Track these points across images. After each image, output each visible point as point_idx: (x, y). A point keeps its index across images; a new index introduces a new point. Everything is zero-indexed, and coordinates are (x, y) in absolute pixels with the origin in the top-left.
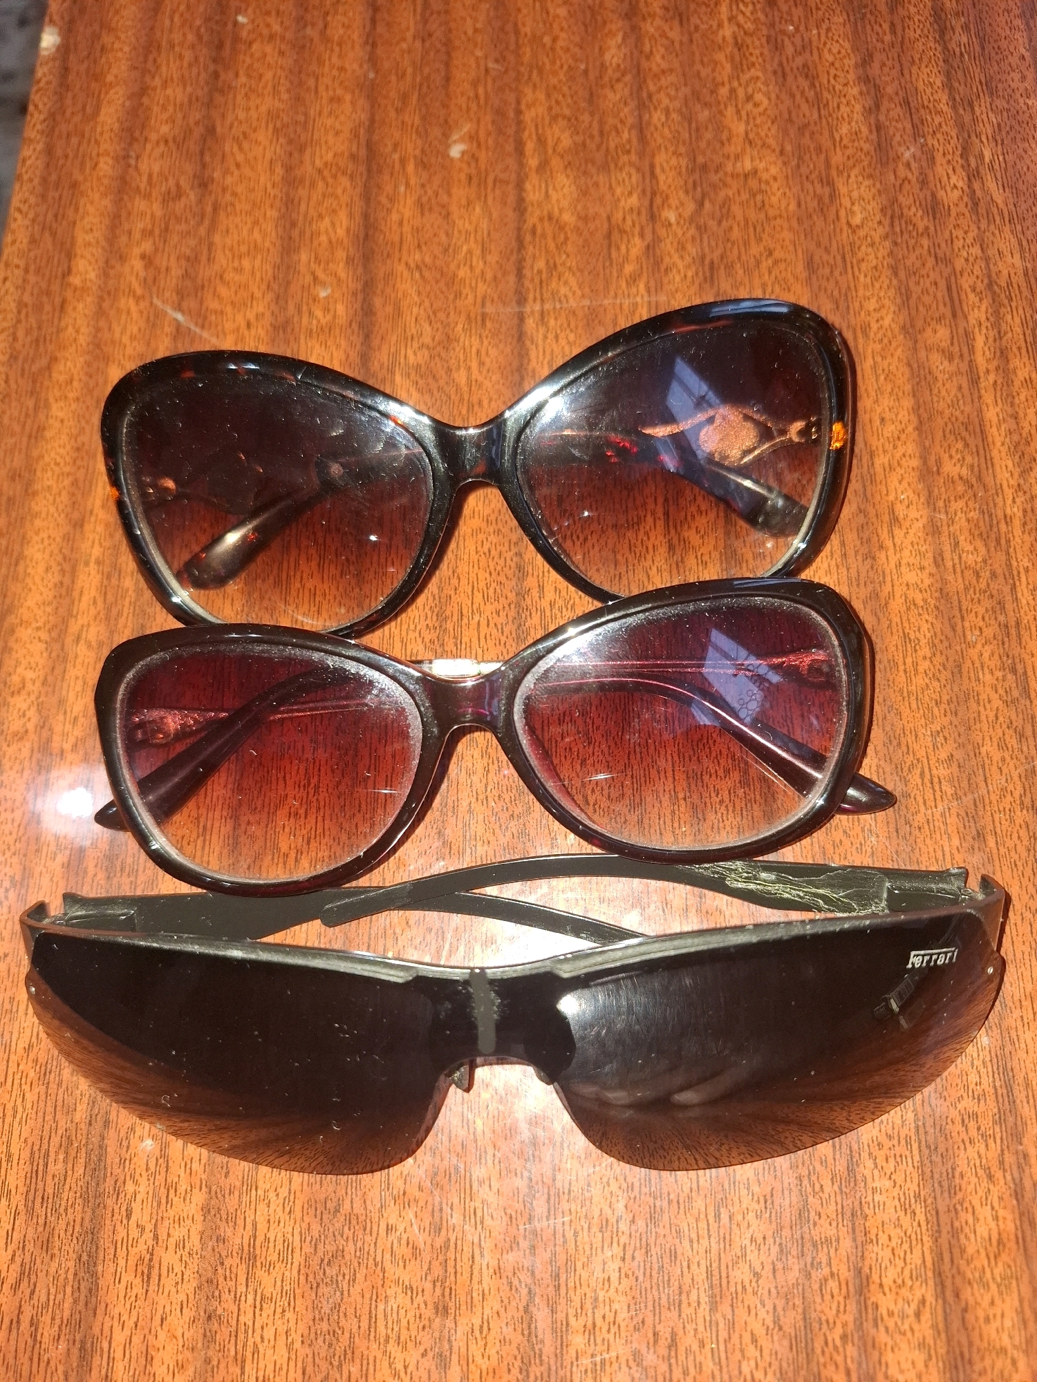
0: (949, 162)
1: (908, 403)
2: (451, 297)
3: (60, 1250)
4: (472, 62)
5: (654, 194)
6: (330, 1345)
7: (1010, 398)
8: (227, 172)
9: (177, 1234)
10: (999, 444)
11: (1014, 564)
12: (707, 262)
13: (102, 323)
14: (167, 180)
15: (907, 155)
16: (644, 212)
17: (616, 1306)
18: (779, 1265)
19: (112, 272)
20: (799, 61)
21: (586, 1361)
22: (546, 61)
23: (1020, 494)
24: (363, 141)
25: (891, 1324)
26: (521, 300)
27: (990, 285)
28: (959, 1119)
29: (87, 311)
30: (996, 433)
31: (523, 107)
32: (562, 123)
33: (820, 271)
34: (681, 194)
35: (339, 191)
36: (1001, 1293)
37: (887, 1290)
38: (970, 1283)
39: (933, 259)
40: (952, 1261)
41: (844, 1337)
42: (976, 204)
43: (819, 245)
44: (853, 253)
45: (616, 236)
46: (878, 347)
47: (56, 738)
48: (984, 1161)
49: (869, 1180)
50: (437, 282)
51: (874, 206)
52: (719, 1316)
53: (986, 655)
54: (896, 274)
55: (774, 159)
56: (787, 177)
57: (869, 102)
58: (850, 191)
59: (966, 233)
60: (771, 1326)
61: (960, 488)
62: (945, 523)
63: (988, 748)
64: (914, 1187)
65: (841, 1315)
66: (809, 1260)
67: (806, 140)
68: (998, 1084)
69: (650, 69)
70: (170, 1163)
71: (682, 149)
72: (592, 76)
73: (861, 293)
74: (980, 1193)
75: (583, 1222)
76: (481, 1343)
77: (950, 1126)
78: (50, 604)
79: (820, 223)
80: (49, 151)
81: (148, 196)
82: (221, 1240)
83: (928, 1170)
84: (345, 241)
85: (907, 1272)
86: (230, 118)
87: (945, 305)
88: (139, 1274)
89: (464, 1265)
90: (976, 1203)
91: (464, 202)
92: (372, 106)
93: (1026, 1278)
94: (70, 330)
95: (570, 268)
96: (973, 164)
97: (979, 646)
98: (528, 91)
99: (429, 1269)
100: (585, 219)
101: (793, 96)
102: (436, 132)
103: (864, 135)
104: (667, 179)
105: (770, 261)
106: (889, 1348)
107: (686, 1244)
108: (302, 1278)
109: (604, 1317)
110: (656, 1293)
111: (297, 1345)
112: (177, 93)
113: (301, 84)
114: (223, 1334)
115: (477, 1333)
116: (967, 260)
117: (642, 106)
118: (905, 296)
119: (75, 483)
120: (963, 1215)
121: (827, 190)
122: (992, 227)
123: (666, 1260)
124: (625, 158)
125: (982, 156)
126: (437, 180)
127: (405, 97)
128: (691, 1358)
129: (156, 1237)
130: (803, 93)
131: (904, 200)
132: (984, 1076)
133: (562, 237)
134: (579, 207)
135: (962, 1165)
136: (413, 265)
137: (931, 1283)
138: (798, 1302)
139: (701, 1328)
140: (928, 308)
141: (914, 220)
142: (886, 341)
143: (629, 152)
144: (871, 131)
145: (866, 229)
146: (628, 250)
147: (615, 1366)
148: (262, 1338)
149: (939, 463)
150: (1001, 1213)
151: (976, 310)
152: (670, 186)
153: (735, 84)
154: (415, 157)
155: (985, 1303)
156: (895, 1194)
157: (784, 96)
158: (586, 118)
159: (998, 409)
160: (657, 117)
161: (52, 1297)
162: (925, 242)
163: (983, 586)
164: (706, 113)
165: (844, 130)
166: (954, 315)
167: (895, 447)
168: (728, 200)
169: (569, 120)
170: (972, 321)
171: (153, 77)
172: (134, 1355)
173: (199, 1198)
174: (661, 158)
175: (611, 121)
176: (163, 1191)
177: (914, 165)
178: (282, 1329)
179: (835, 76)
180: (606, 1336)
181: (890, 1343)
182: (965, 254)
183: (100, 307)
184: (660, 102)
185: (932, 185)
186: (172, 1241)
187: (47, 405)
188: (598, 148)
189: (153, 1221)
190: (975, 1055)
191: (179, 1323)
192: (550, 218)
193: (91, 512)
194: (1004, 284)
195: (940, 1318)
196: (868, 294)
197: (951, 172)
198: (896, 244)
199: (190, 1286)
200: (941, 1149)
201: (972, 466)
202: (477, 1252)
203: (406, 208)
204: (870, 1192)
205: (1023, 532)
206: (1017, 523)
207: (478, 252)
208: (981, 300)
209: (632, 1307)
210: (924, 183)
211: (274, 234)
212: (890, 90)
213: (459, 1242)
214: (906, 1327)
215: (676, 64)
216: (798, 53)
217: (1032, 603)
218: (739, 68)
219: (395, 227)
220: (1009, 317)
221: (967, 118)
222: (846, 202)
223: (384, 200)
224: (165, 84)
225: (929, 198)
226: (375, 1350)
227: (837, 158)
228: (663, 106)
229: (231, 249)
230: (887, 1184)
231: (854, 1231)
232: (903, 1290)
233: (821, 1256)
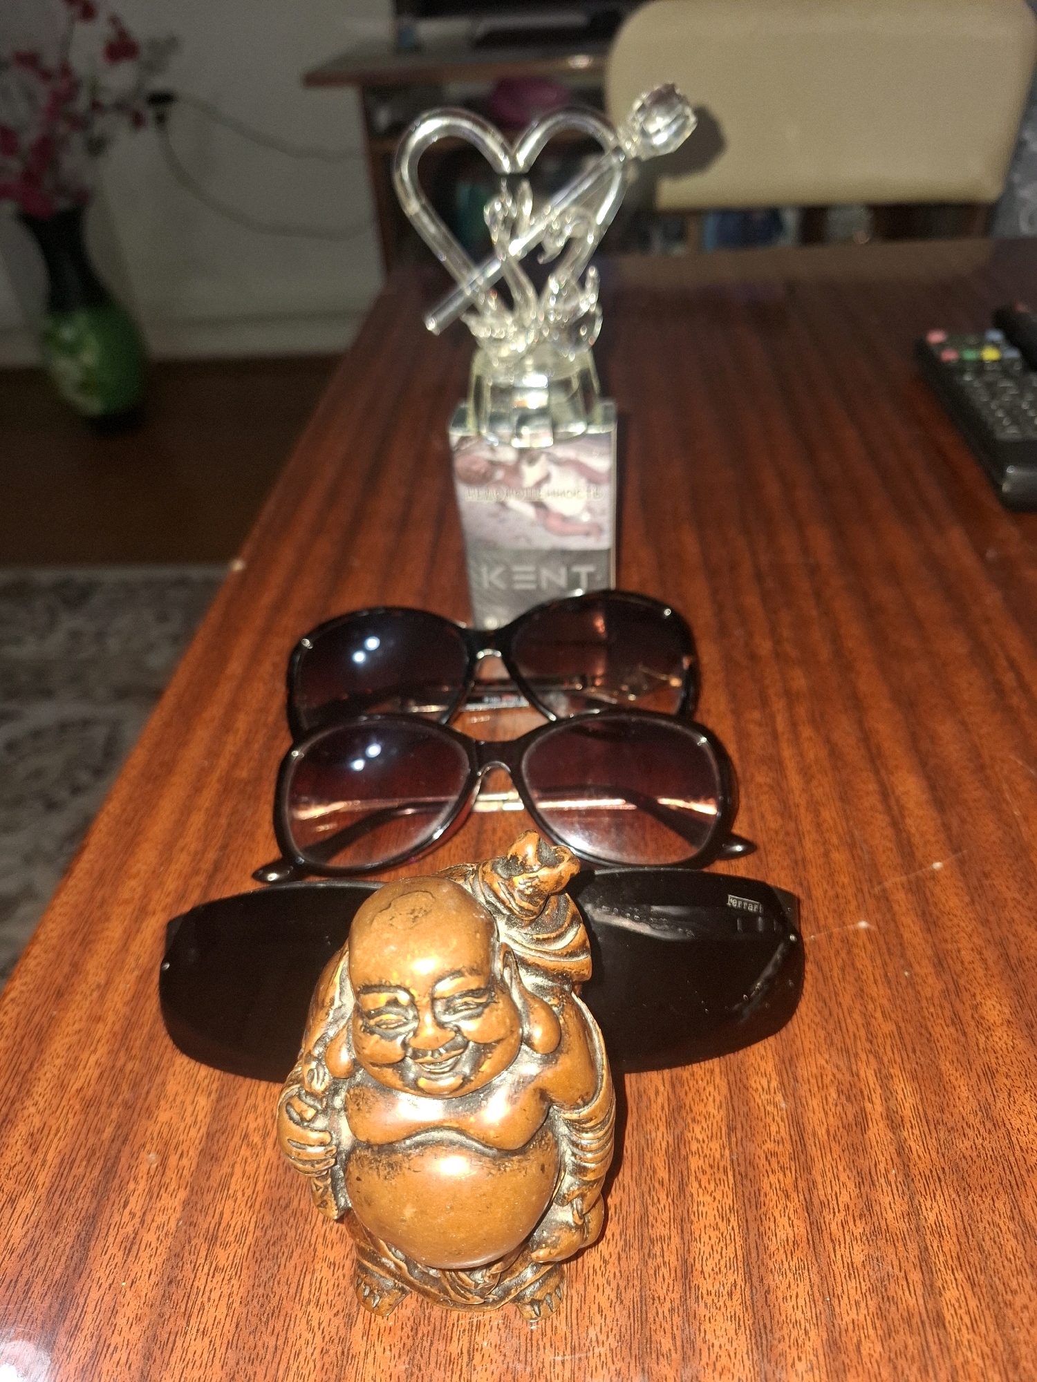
3: (65, 1229)
6: (263, 1305)
9: (159, 1219)
18: (623, 1255)
25: (709, 1302)
28: (763, 1156)
37: (706, 1275)
38: (771, 1271)
40: (758, 1255)
41: (672, 1312)
48: (782, 1185)
49: (695, 1196)
52: (574, 1291)
60: (615, 1300)
64: (729, 1202)
65: (670, 1294)
66: (647, 1252)
68: (793, 1134)
74: (780, 1207)
77: (756, 1161)
82: (193, 1225)
83: (740, 1191)
85: (722, 1263)
88: (123, 1248)
90: (777, 1214)
93: (815, 1269)
106: (707, 1319)
108: (251, 1254)
111: (237, 1305)
120: (766, 1223)
128: (549, 1323)
129: (142, 1222)
132: (782, 1128)
135: (766, 1188)
137: (741, 1271)
138: (637, 1282)
148: (210, 1299)
150: (796, 1222)
156: (715, 1207)
173: (184, 1194)
176: (156, 1189)
181: (708, 1315)
186: (154, 1225)
190: (776, 1113)
191: (145, 1285)
199: (160, 1259)
200: (751, 1175)
204: (695, 1205)
214: (721, 1303)
226: (298, 1310)
230: (708, 1199)
231: (682, 1232)
232: (720, 1276)
233: (657, 1250)
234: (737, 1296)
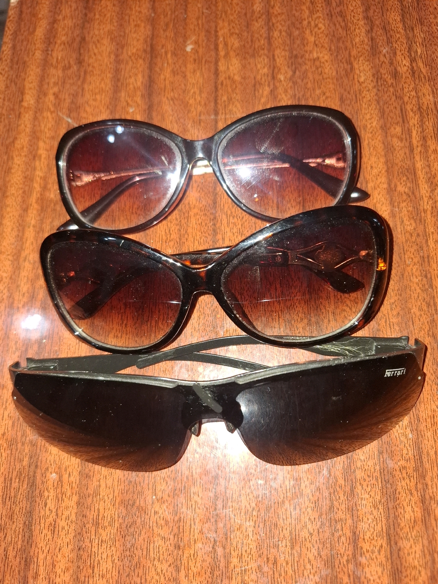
0: (402, 54)
1: (383, 160)
2: (186, 112)
3: (17, 519)
4: (197, 9)
5: (274, 68)
6: (130, 562)
7: (427, 158)
8: (90, 57)
9: (66, 513)
10: (422, 178)
11: (427, 230)
12: (297, 97)
13: (37, 123)
14: (64, 60)
15: (384, 51)
16: (270, 75)
17: (251, 546)
18: (321, 530)
19: (41, 101)
20: (338, 9)
21: (238, 570)
22: (228, 9)
23: (431, 200)
24: (149, 44)
25: (368, 555)
26: (216, 113)
27: (419, 108)
28: (399, 469)
29: (30, 118)
30: (421, 174)
31: (218, 29)
32: (235, 36)
33: (346, 102)
34: (286, 68)
35: (139, 66)
36: (415, 543)
37: (366, 541)
38: (401, 538)
39: (395, 97)
40: (394, 529)
41: (348, 561)
42: (414, 73)
43: (345, 90)
44: (360, 94)
45: (257, 86)
46: (370, 135)
47: (16, 302)
48: (409, 487)
49: (360, 495)
50: (180, 105)
51: (369, 74)
52: (295, 551)
53: (414, 270)
54: (378, 102)
55: (326, 53)
56: (332, 61)
57: (368, 28)
58: (359, 67)
59: (409, 85)
60: (317, 556)
61: (405, 197)
62: (397, 212)
63: (414, 310)
64: (378, 498)
65: (346, 552)
66: (333, 528)
67: (341, 44)
68: (415, 455)
69: (273, 13)
70: (63, 484)
71: (287, 48)
72: (248, 15)
73: (363, 111)
74: (407, 501)
75: (237, 511)
76: (194, 561)
77: (394, 472)
78: (13, 244)
79: (346, 81)
80: (14, 47)
81: (56, 68)
82: (84, 516)
83: (384, 491)
84: (141, 88)
85: (375, 534)
86: (92, 33)
87: (399, 117)
88: (50, 530)
89: (187, 528)
90: (405, 504)
91: (192, 71)
92: (153, 29)
93: (426, 537)
94: (23, 125)
95: (238, 100)
96: (413, 55)
97: (411, 266)
98: (220, 22)
99: (172, 530)
100: (244, 78)
101: (335, 25)
102: (181, 40)
103: (366, 42)
104: (279, 61)
105: (324, 98)
106: (367, 566)
107: (281, 520)
108: (119, 533)
109: (246, 551)
110: (268, 541)
111: (116, 561)
112: (69, 23)
113: (122, 18)
114: (85, 556)
115: (192, 557)
116: (409, 97)
117: (270, 29)
118: (382, 114)
119: (24, 192)
120: (399, 510)
121: (349, 66)
122: (421, 83)
123: (273, 527)
124: (262, 52)
125: (417, 51)
126: (181, 61)
127: (167, 25)
128: (282, 569)
129: (57, 515)
130: (339, 23)
131: (383, 71)
132: (410, 451)
133: (234, 86)
134: (242, 74)
135: (399, 489)
136: (170, 98)
137: (385, 538)
138: (328, 545)
139: (287, 556)
140: (392, 118)
141: (387, 80)
142: (374, 132)
143: (264, 49)
144: (369, 41)
145: (366, 84)
146: (263, 92)
147: (250, 571)
148: (102, 558)
149: (396, 186)
150: (416, 509)
151: (413, 120)
152: (281, 64)
153: (310, 19)
154: (171, 51)
155: (408, 547)
156: (371, 501)
157: (331, 25)
158: (245, 34)
159: (422, 163)
160: (276, 34)
161: (13, 539)
162: (391, 89)
163: (414, 240)
164: (297, 32)
165: (357, 40)
166: (404, 122)
167: (377, 179)
168: (306, 71)
169: (238, 35)
170: (411, 124)
171: (59, 15)
172: (47, 564)
173: (75, 498)
174: (277, 52)
175: (256, 36)
176: (60, 496)
177: (387, 56)
178: (110, 554)
179: (354, 16)
180: (247, 559)
181: (367, 563)
182: (409, 95)
183: (36, 116)
184: (277, 27)
185: (395, 65)
186: (64, 517)
187: (12, 158)
188: (251, 47)
189: (56, 508)
190: (406, 442)
191: (66, 551)
192: (229, 78)
193: (31, 205)
194: (425, 108)
195: (389, 553)
196: (366, 112)
197: (403, 59)
198: (378, 90)
199: (71, 536)
200: (391, 481)
201: (410, 188)
202: (192, 523)
203: (167, 73)
204: (360, 500)
205: (431, 217)
206: (429, 212)
207: (198, 92)
208: (415, 115)
209: (258, 546)
210: (391, 64)
211: (110, 85)
212: (377, 22)
213: (185, 519)
214: (374, 557)
215: (285, 11)
216: (337, 6)
217: (435, 247)
218: (312, 13)
219: (162, 81)
220: (427, 123)
221: (411, 35)
222: (357, 72)
223: (157, 69)
224: (64, 19)
225: (394, 71)
226: (149, 564)
227: (354, 52)
228: (279, 29)
229: (92, 91)
230: (367, 496)
231: (353, 516)
232: (373, 541)
233: (339, 527)
234: (383, 552)
